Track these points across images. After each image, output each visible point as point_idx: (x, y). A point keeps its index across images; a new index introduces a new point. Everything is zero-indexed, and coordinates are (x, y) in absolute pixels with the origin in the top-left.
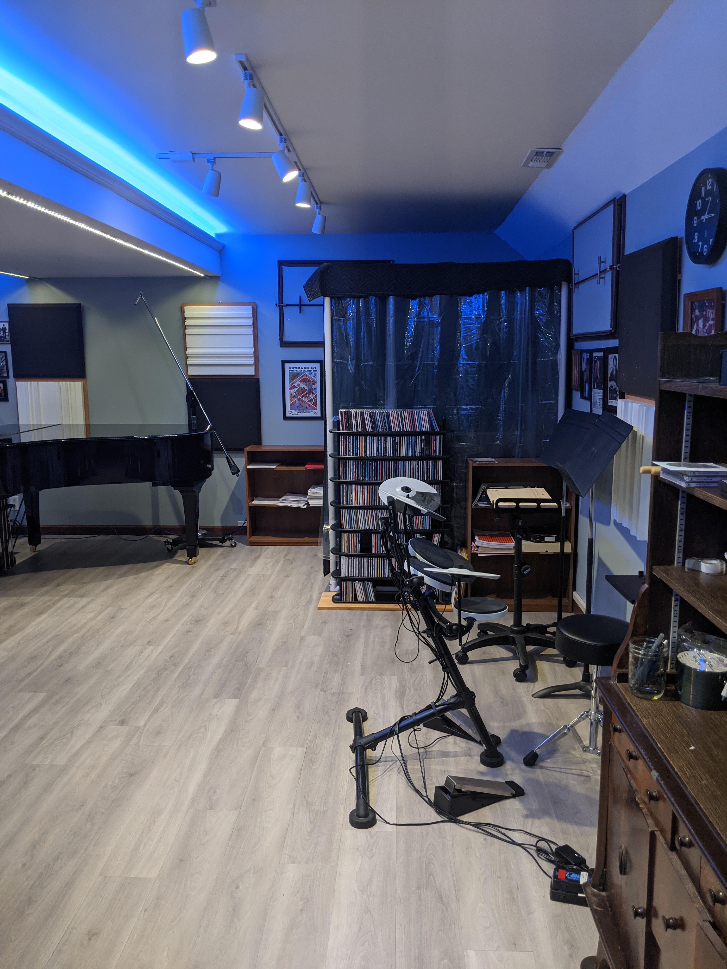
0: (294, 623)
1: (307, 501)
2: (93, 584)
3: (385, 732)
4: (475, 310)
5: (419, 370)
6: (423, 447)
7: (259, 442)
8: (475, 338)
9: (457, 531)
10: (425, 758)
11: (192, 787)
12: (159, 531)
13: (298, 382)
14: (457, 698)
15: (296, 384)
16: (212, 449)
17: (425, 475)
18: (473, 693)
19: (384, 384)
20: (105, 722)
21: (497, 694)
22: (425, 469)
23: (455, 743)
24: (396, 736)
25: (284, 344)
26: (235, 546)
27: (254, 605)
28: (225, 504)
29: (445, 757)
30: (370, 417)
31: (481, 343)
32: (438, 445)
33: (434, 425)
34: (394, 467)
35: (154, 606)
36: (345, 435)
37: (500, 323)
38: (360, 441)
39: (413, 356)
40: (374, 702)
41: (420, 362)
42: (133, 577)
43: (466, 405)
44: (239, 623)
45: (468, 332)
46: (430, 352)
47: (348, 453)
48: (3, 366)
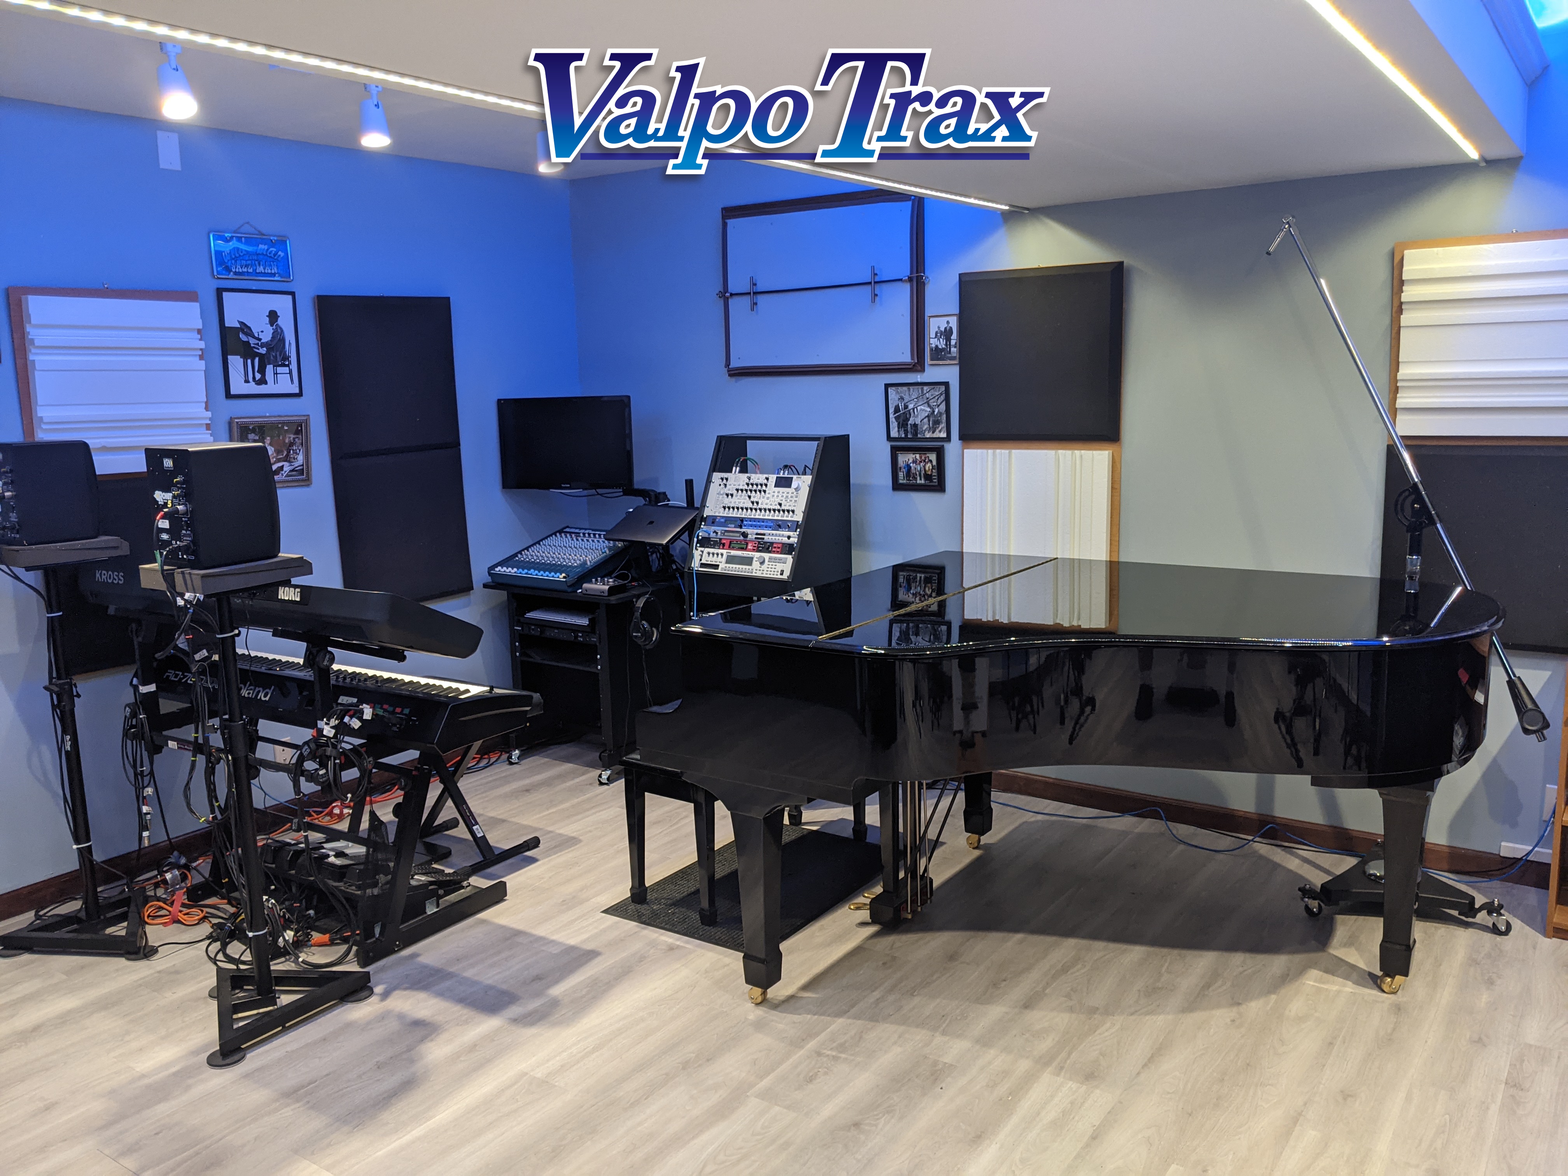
12: (1275, 832)
26: (1507, 934)
48: (940, 413)
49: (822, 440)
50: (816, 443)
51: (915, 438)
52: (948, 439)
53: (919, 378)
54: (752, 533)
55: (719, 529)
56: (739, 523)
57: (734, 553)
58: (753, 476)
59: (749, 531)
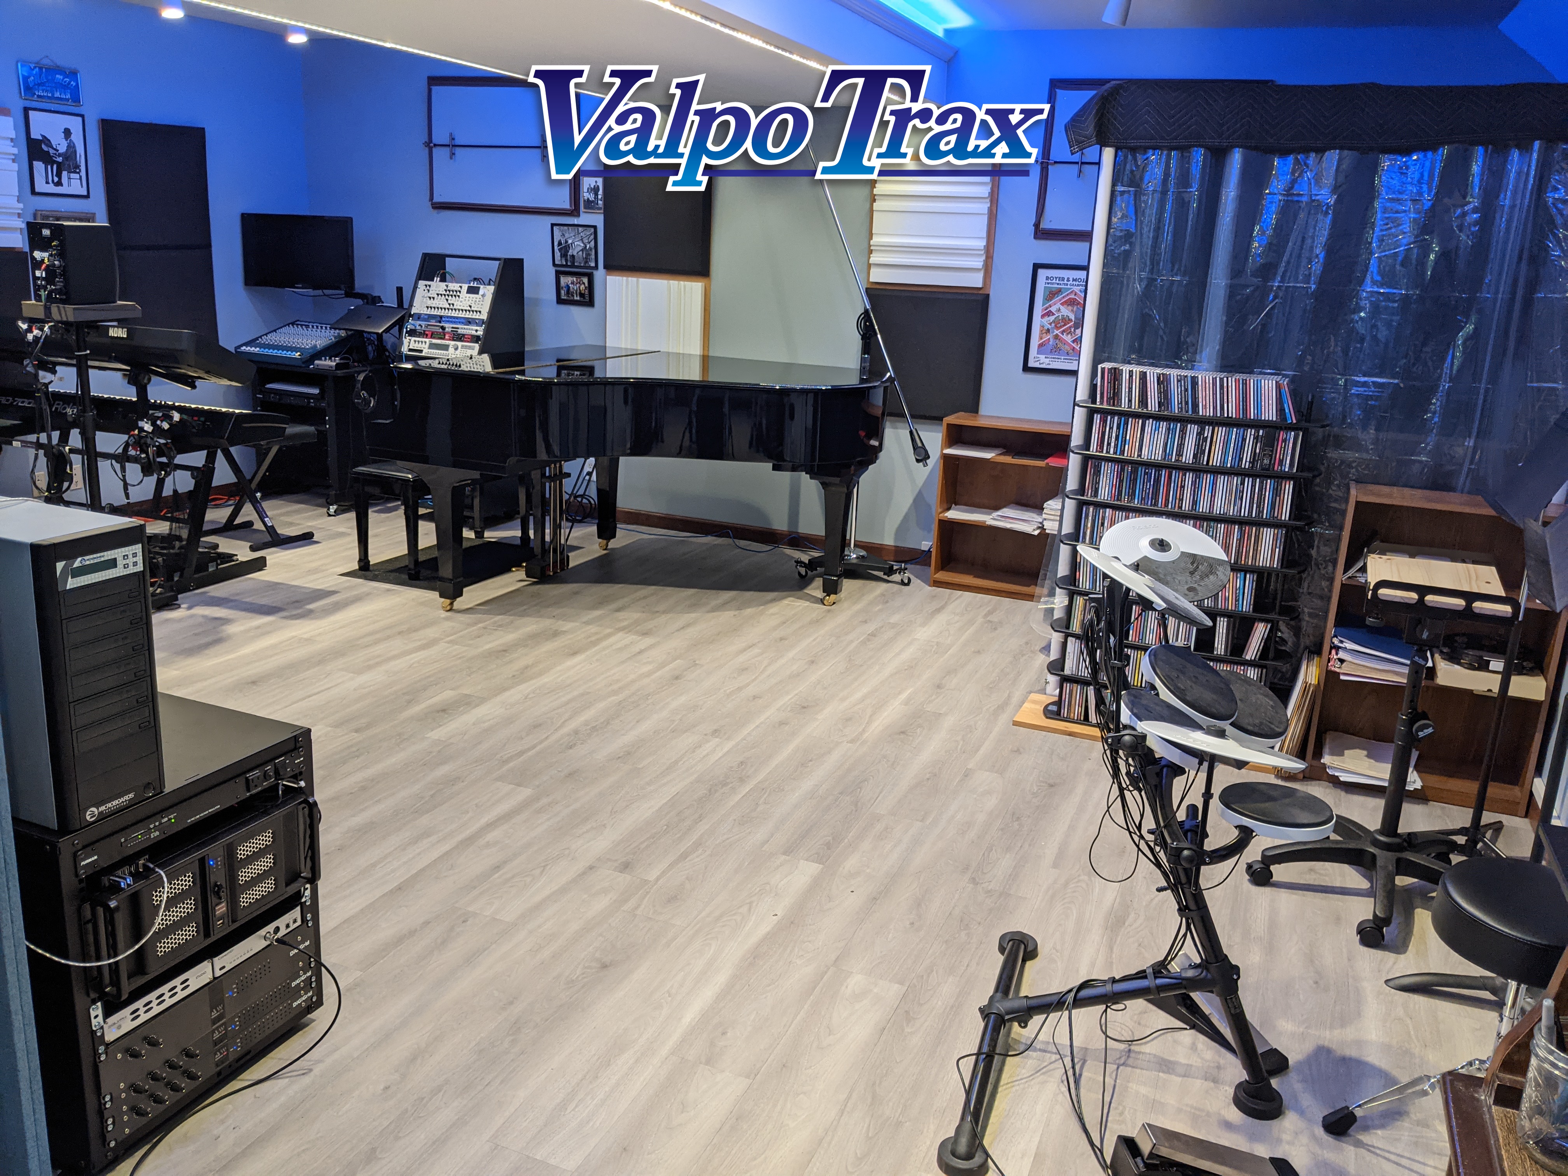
0: (962, 742)
1: (1041, 523)
2: (669, 616)
3: (1048, 1000)
4: (1411, 183)
5: (1275, 297)
6: (1258, 451)
7: (974, 408)
8: (1405, 241)
9: (1308, 622)
10: (1123, 1064)
11: (690, 1016)
12: (797, 541)
13: (1058, 305)
14: (1200, 970)
15: (1053, 309)
16: (883, 414)
17: (1255, 506)
18: (1236, 969)
19: (1200, 321)
20: (599, 859)
21: (1312, 961)
22: (1256, 496)
23: (1193, 1047)
24: (1066, 1013)
25: (1041, 233)
26: (908, 584)
27: (904, 696)
28: (905, 510)
29: (1163, 1072)
30: (1158, 384)
31: (1415, 251)
32: (1290, 452)
33: (1287, 411)
34: (1194, 483)
35: (746, 669)
36: (1104, 413)
37: (1464, 214)
38: (1133, 428)
39: (1267, 270)
40: (1060, 925)
41: (1280, 282)
42: (732, 613)
43: (1364, 376)
44: (869, 723)
45: (1390, 228)
46: (1304, 261)
47: (1105, 448)
48: (590, 249)
49: (502, 262)
50: (498, 262)
51: (573, 266)
52: (596, 267)
53: (576, 221)
54: (449, 327)
55: (423, 323)
56: (439, 319)
57: (435, 341)
58: (450, 285)
59: (446, 325)
